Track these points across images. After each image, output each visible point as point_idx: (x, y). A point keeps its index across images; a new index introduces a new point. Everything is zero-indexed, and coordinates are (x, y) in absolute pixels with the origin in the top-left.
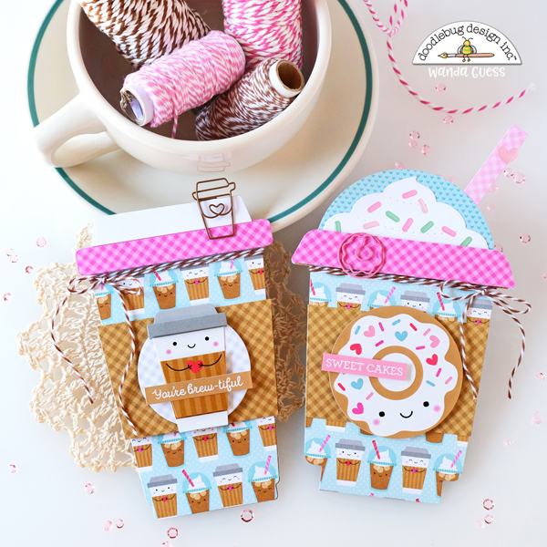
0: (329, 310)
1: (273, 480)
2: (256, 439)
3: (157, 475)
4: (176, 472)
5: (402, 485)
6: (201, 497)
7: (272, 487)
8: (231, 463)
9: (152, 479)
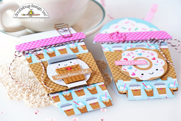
0: (112, 52)
1: (110, 100)
2: (98, 89)
3: (63, 104)
4: (71, 102)
5: (158, 94)
6: (83, 108)
7: (110, 102)
8: (92, 97)
9: (62, 105)
